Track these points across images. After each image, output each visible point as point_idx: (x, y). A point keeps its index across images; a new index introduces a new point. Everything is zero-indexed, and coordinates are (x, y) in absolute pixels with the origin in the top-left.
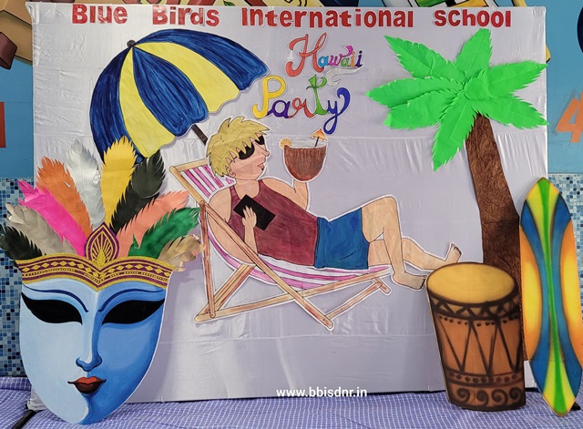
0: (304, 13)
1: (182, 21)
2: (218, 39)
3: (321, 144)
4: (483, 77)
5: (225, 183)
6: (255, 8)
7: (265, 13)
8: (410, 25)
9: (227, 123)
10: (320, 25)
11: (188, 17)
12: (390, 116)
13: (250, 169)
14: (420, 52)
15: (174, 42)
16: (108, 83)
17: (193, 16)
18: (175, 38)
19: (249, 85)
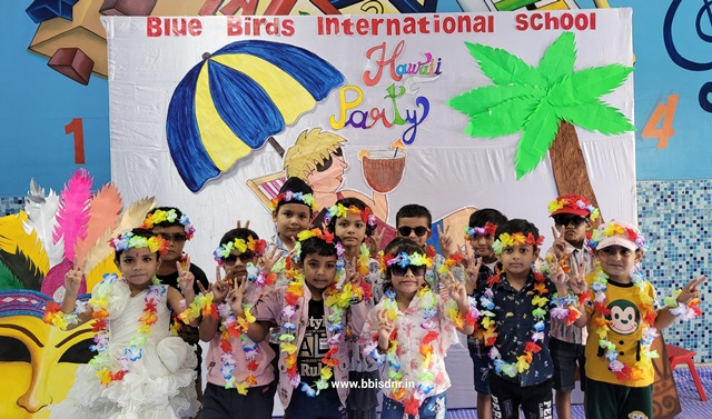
0: (381, 21)
1: (257, 32)
2: (294, 50)
3: (400, 155)
4: (567, 83)
6: (331, 17)
7: (341, 22)
8: (491, 30)
9: (305, 135)
10: (398, 33)
11: (263, 27)
12: (471, 124)
13: (327, 181)
14: (501, 57)
15: (249, 53)
16: (184, 97)
17: (268, 26)
18: (250, 49)
19: (325, 95)
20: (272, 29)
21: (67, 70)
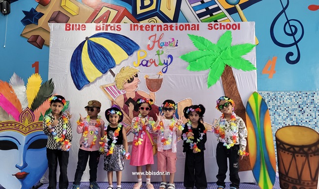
0: (155, 26)
1: (107, 30)
2: (121, 36)
3: (161, 77)
4: (229, 50)
5: (122, 92)
6: (135, 24)
7: (139, 26)
8: (198, 29)
9: (123, 69)
10: (161, 30)
11: (109, 27)
12: (189, 66)
13: (131, 87)
14: (202, 40)
16: (77, 53)
17: (111, 27)
18: (104, 36)
19: (132, 54)
20: (113, 28)
21: (35, 43)
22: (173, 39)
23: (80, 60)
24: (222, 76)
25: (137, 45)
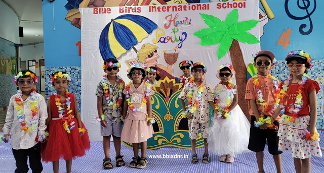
0: (170, 7)
3: (177, 52)
4: (236, 26)
8: (208, 9)
9: (144, 45)
10: (176, 11)
11: (131, 10)
12: (201, 41)
13: (152, 61)
14: (212, 18)
15: (126, 19)
16: (105, 33)
19: (151, 32)
20: (134, 11)
22: (187, 18)
23: (107, 39)
24: (230, 49)
25: (155, 24)
